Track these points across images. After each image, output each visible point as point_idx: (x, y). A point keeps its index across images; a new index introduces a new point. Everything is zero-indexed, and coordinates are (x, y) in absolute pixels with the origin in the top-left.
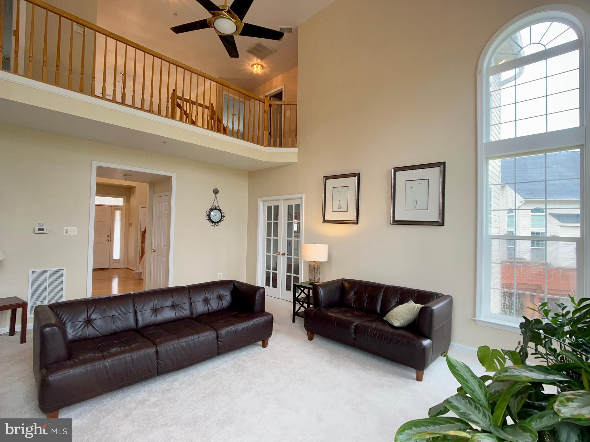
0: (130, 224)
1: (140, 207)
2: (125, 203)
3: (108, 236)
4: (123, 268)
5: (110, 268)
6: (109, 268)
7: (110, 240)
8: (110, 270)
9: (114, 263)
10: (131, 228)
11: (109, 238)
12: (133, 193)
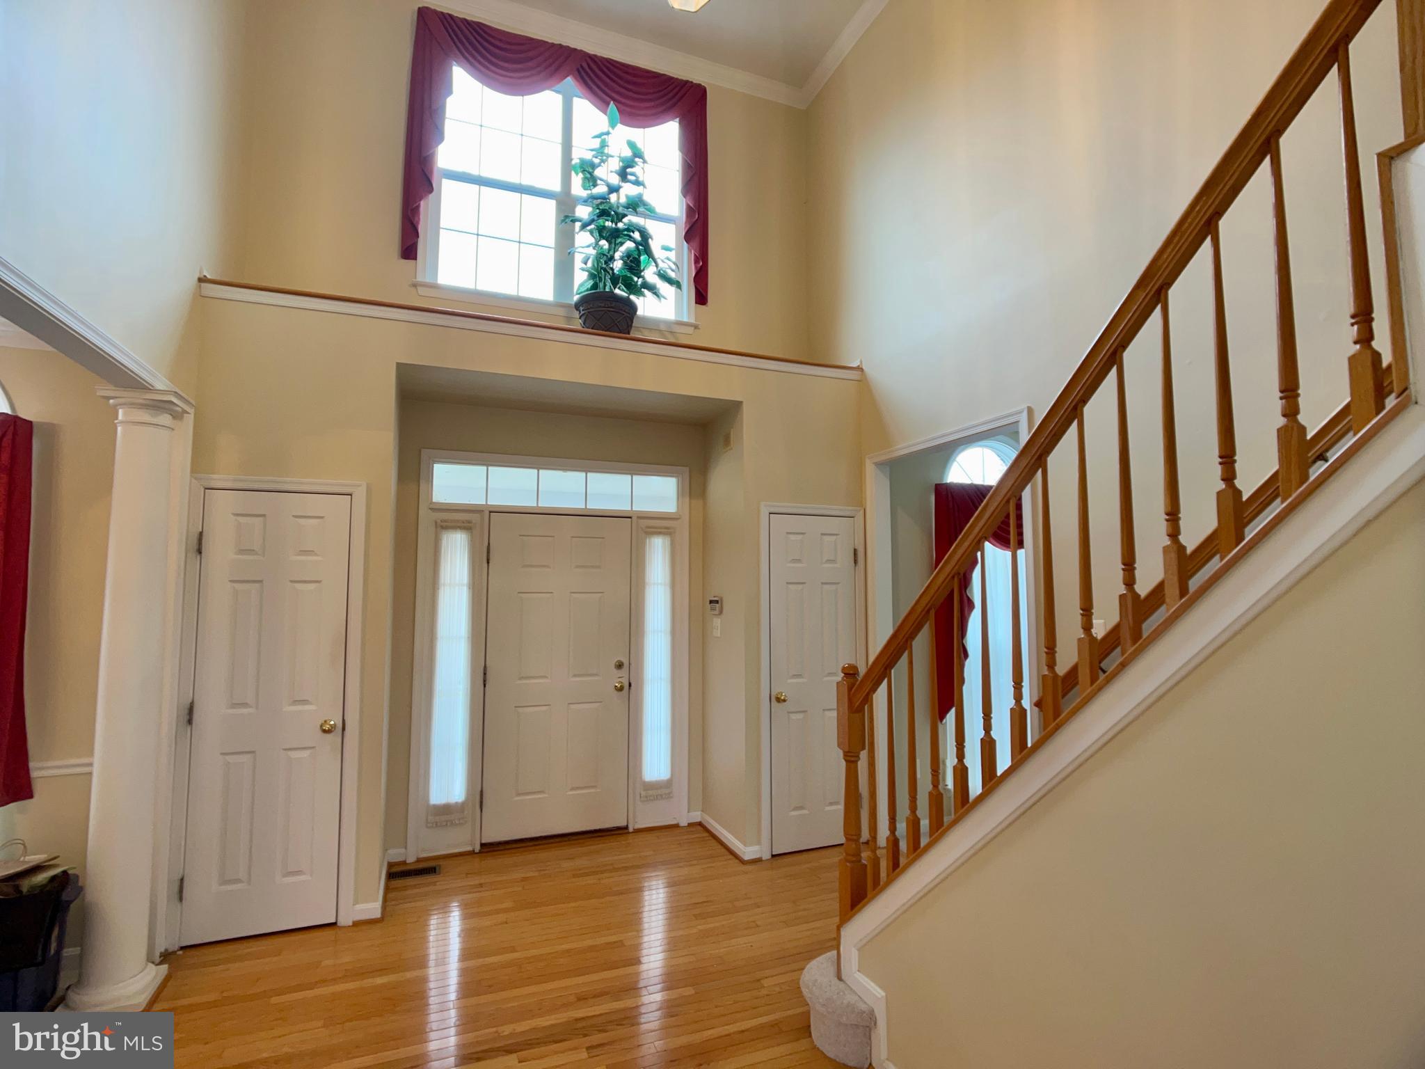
0: (717, 602)
1: (764, 512)
2: (687, 499)
3: (620, 666)
4: (684, 823)
5: (631, 829)
6: (626, 828)
7: (627, 684)
8: (630, 837)
9: (647, 799)
10: (717, 622)
11: (624, 672)
12: (727, 441)
